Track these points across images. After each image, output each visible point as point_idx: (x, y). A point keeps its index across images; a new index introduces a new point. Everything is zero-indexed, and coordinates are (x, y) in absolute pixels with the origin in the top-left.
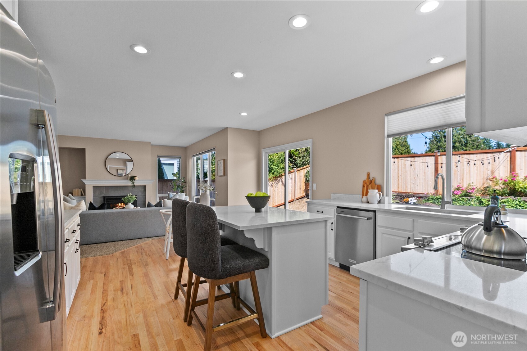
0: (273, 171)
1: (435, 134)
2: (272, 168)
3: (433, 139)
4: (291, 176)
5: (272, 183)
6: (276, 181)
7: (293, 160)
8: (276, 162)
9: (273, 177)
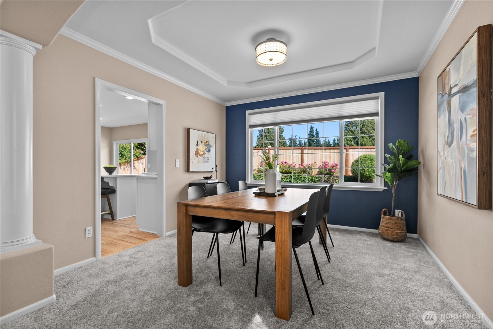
0: (125, 157)
1: (261, 134)
2: (124, 154)
3: (260, 137)
4: (142, 162)
5: (124, 166)
6: (128, 165)
7: (145, 148)
8: (127, 150)
9: (125, 162)
